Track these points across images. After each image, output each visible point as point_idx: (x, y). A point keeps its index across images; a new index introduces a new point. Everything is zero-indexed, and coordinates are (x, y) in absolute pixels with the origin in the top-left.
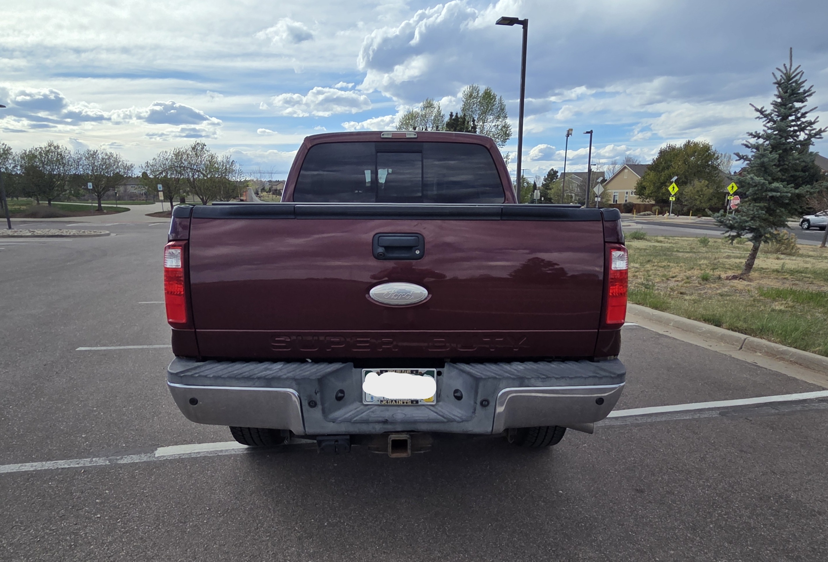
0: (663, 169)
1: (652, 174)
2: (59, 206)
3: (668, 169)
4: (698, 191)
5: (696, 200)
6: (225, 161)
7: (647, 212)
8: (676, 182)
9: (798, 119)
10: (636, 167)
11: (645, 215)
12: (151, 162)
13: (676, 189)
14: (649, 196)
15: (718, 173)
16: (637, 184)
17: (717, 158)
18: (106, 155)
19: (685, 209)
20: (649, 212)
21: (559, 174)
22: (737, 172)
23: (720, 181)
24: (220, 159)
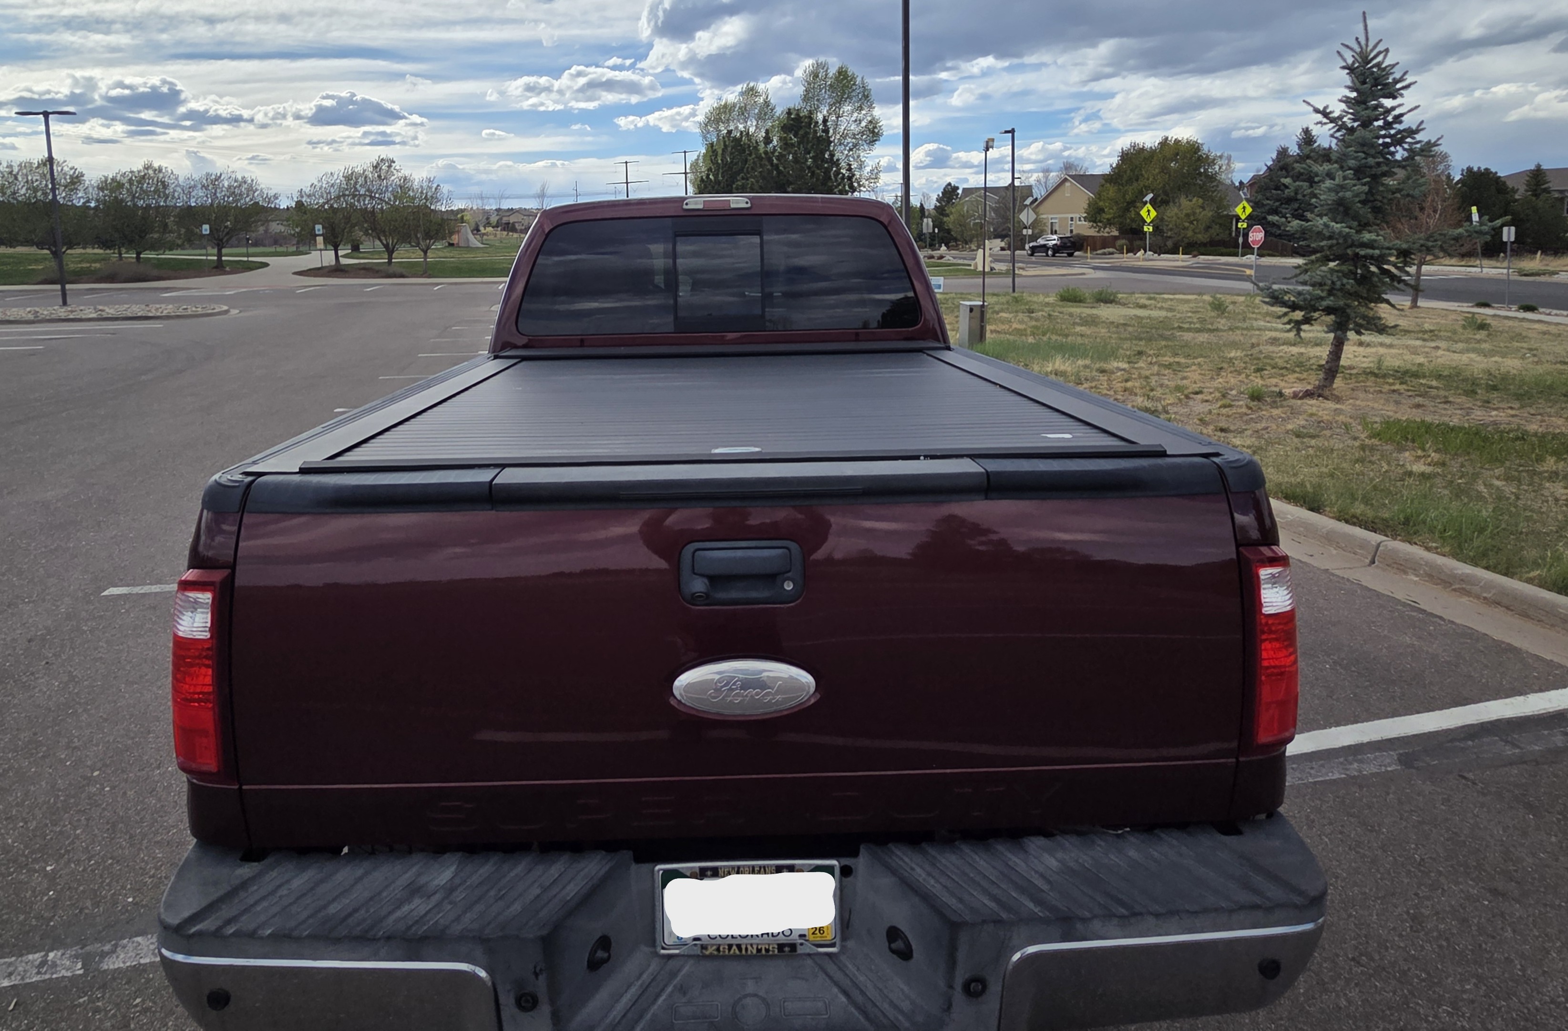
0: (1130, 181)
1: (1111, 191)
2: (155, 262)
3: (1137, 180)
4: (1187, 215)
5: (1185, 228)
6: (425, 185)
7: (1106, 250)
8: (1153, 202)
9: (1388, 125)
10: (1084, 179)
11: (1104, 254)
12: (307, 190)
13: (1153, 214)
14: (1109, 223)
15: (1217, 186)
16: (1089, 205)
17: (1213, 162)
18: (236, 181)
19: (1170, 244)
20: (1111, 250)
21: (960, 191)
22: (1245, 182)
23: (1221, 199)
24: (416, 185)
